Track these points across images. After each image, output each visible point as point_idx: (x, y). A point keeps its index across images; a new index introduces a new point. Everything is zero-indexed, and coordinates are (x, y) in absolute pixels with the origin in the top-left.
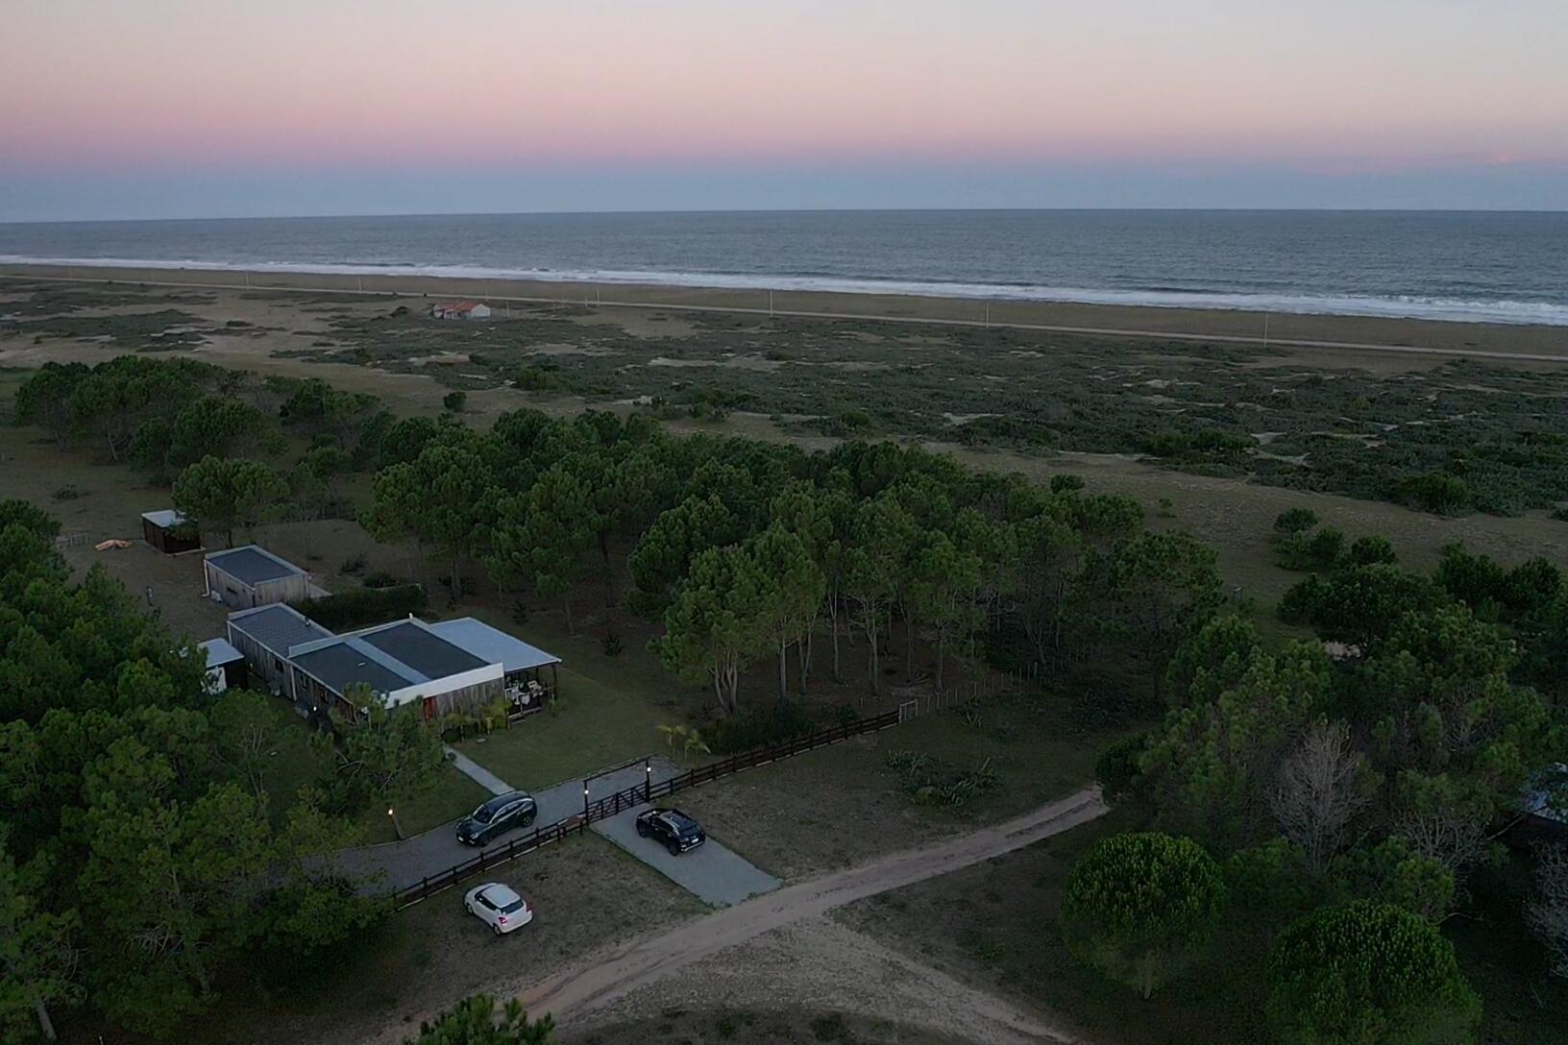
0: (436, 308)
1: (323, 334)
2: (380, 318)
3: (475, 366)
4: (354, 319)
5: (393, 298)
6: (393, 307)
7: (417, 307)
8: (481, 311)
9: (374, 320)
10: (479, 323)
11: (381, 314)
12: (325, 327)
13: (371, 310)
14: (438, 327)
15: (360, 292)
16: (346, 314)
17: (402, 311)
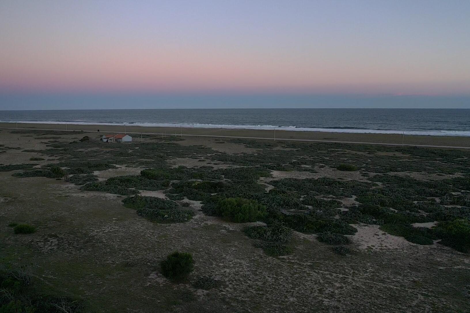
0: (104, 137)
1: (40, 151)
2: (74, 142)
3: (148, 181)
4: (60, 143)
5: (82, 132)
6: (81, 137)
7: (93, 137)
8: (127, 139)
9: (71, 143)
10: (127, 145)
11: (76, 140)
12: (43, 147)
13: (70, 139)
14: (107, 147)
15: (66, 130)
16: (57, 140)
17: (86, 139)
